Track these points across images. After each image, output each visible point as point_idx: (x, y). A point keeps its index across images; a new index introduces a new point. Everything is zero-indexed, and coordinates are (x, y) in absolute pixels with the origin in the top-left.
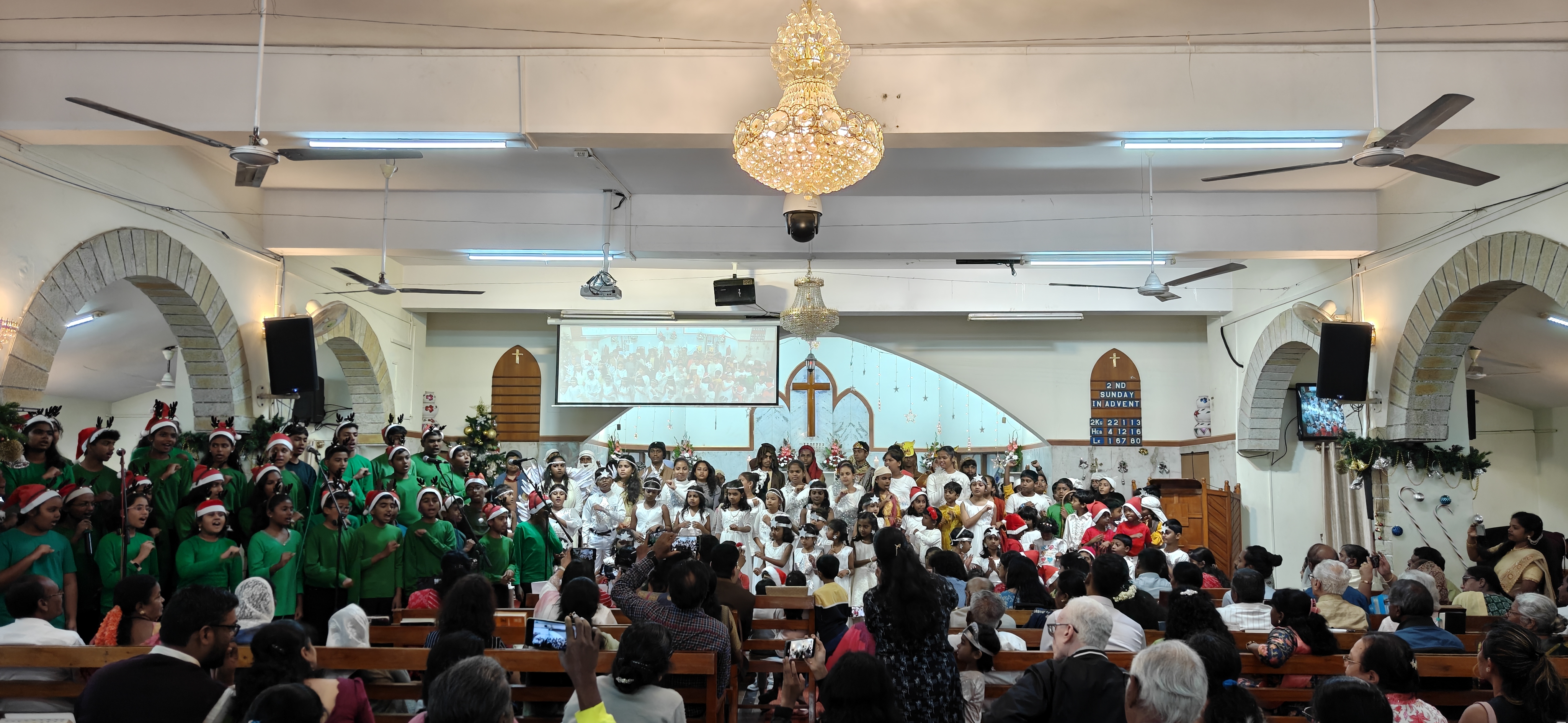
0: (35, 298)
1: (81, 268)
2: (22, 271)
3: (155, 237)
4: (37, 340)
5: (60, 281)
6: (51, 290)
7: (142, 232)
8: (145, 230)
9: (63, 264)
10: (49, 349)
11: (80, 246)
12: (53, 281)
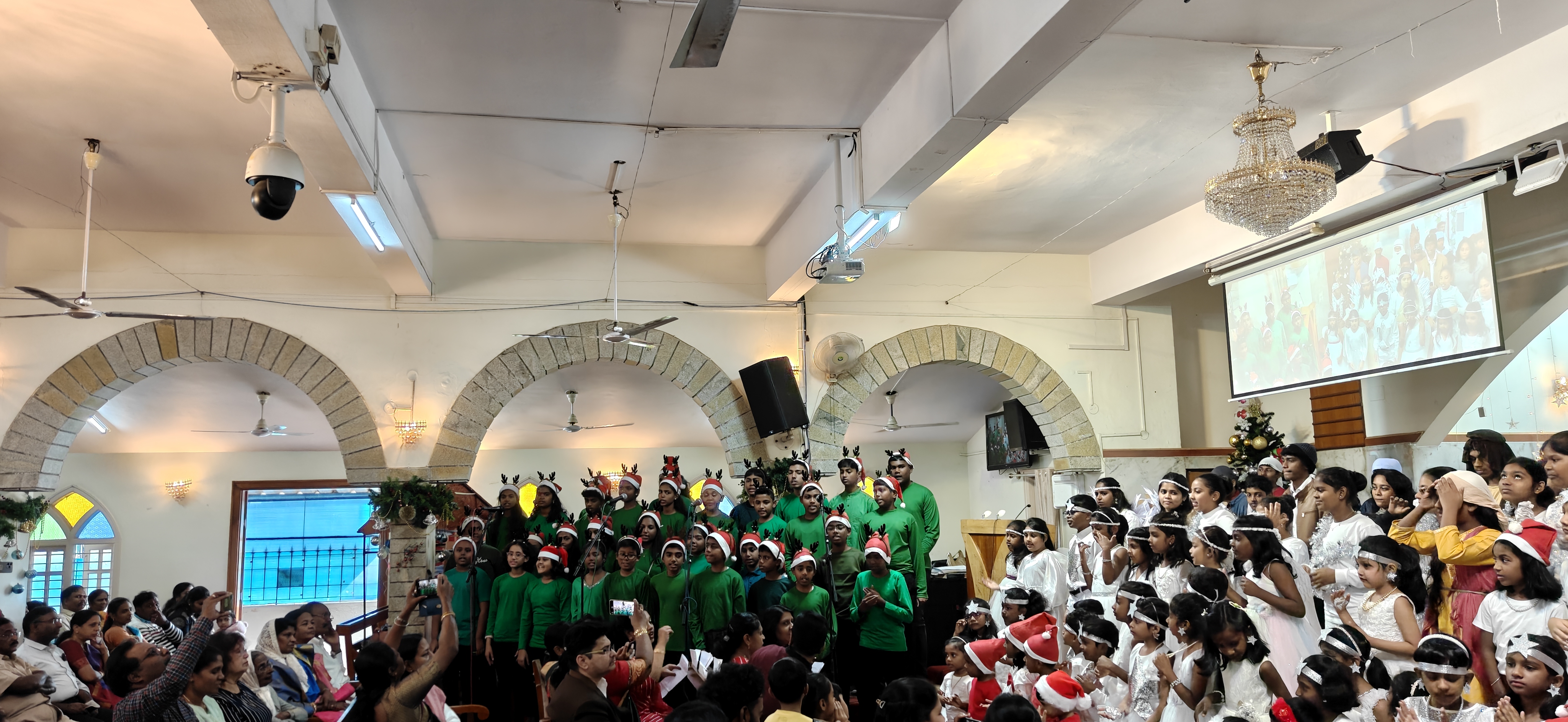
0: (457, 400)
1: (504, 369)
2: (444, 383)
3: (594, 326)
4: (460, 430)
5: (482, 383)
6: (473, 391)
7: (577, 327)
8: (579, 324)
9: (486, 371)
10: (473, 434)
11: (503, 354)
12: (474, 384)
